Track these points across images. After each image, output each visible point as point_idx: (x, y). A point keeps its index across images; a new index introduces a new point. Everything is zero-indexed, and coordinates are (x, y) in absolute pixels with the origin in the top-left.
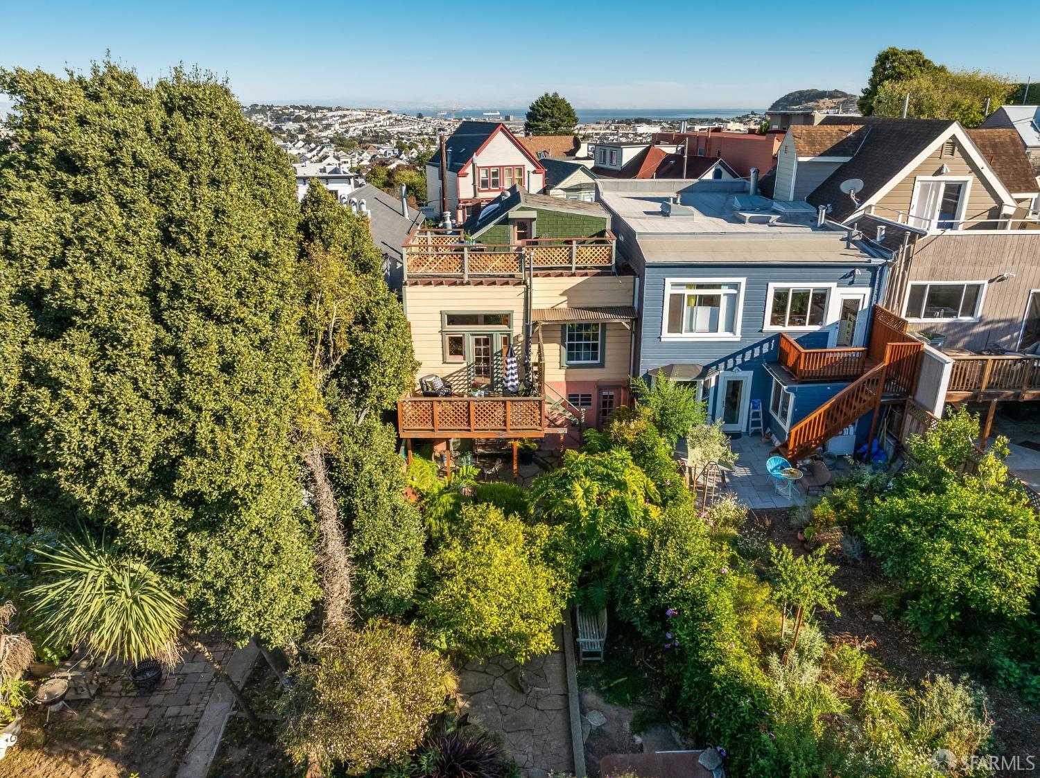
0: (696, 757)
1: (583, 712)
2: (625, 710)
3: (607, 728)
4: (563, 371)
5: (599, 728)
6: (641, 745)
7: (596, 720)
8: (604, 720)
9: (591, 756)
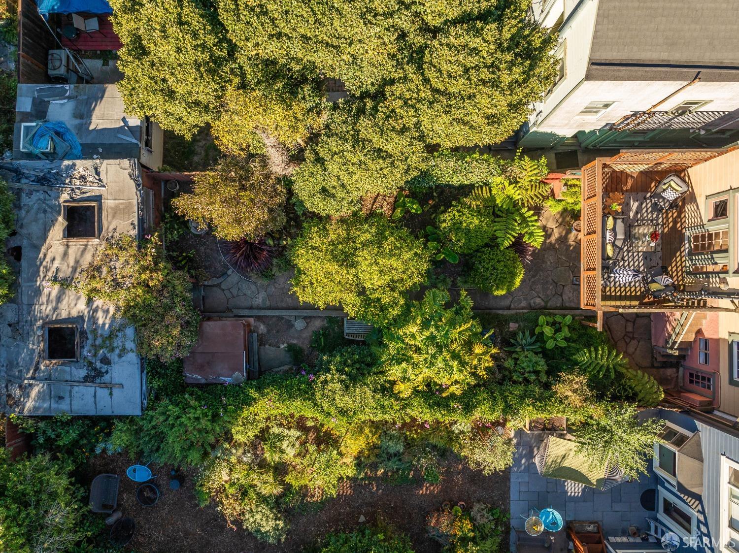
0: (241, 371)
1: (305, 318)
2: (306, 342)
3: (292, 330)
4: (726, 336)
5: (293, 325)
6: (279, 347)
7: (299, 325)
8: (299, 329)
9: (274, 319)
